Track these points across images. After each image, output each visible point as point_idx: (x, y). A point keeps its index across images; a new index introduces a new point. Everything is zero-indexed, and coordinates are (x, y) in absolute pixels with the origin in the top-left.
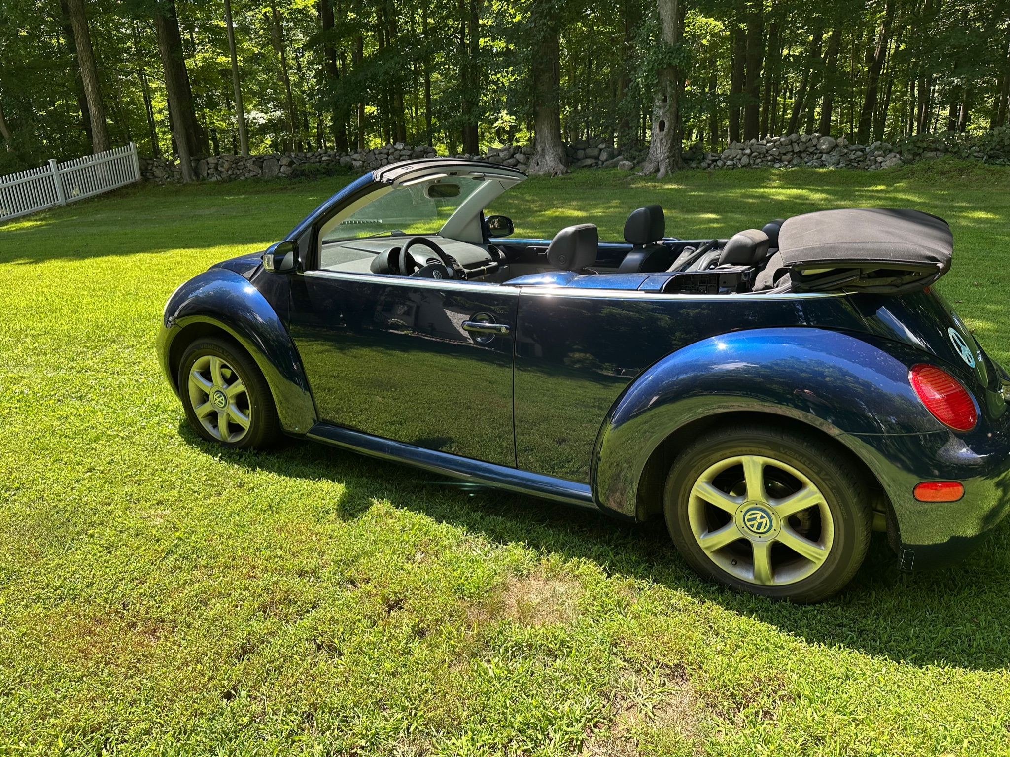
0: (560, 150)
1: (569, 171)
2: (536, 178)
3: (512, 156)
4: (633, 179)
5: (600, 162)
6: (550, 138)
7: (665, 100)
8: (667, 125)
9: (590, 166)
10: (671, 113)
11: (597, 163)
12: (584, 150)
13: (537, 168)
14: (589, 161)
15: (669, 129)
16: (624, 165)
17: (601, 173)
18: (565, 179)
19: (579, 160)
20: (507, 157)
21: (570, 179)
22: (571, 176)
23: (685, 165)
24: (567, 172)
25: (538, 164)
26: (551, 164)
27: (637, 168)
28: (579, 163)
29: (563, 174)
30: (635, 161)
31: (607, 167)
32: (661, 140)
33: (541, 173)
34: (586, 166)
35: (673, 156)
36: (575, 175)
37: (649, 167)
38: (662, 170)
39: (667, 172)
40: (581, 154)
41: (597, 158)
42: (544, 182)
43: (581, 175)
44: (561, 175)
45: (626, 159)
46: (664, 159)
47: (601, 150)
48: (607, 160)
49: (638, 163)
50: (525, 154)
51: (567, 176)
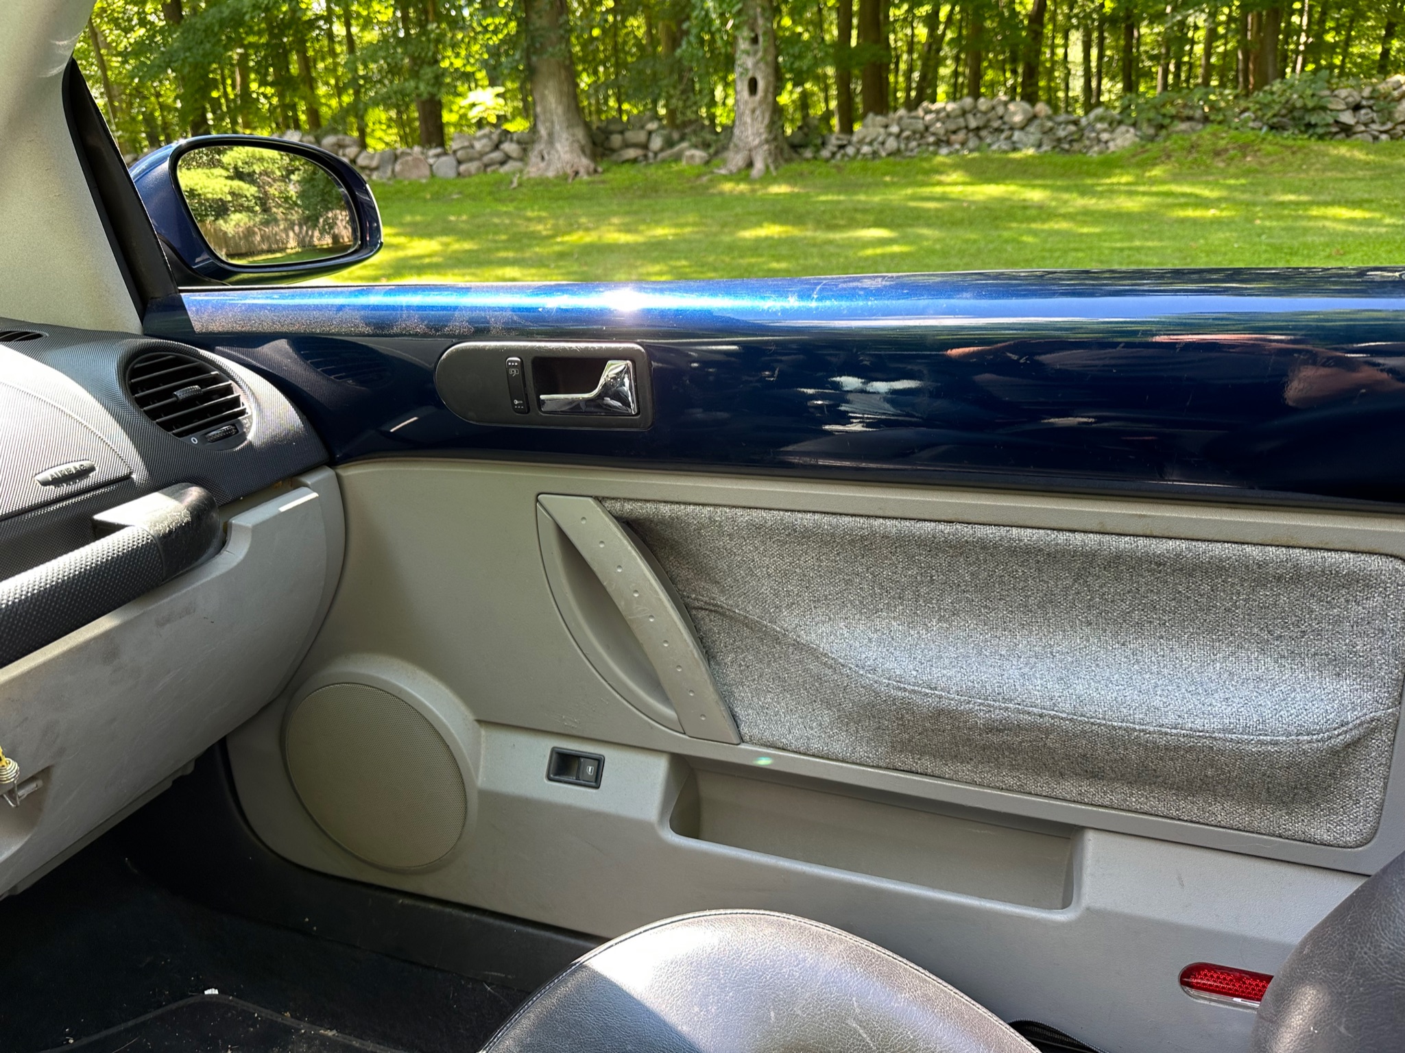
0: (580, 134)
1: (600, 169)
2: (543, 182)
3: (497, 147)
4: (711, 180)
5: (651, 155)
6: (560, 110)
7: (755, 41)
8: (761, 85)
9: (635, 161)
10: (767, 63)
11: (646, 156)
12: (622, 132)
13: (542, 165)
14: (631, 153)
15: (766, 91)
16: (692, 157)
17: (655, 173)
18: (593, 182)
19: (613, 151)
20: (488, 149)
21: (603, 182)
22: (603, 177)
23: (794, 155)
24: (596, 171)
25: (543, 158)
26: (567, 157)
27: (715, 161)
28: (615, 157)
29: (589, 174)
30: (712, 150)
31: (664, 161)
32: (753, 111)
33: (551, 174)
34: (627, 161)
35: (775, 139)
36: (609, 176)
37: (736, 160)
38: (759, 165)
39: (767, 167)
40: (616, 140)
41: (645, 146)
42: (557, 189)
43: (619, 176)
44: (586, 178)
45: (696, 147)
46: (761, 145)
47: (650, 133)
48: (662, 150)
49: (717, 153)
50: (519, 142)
51: (596, 178)
